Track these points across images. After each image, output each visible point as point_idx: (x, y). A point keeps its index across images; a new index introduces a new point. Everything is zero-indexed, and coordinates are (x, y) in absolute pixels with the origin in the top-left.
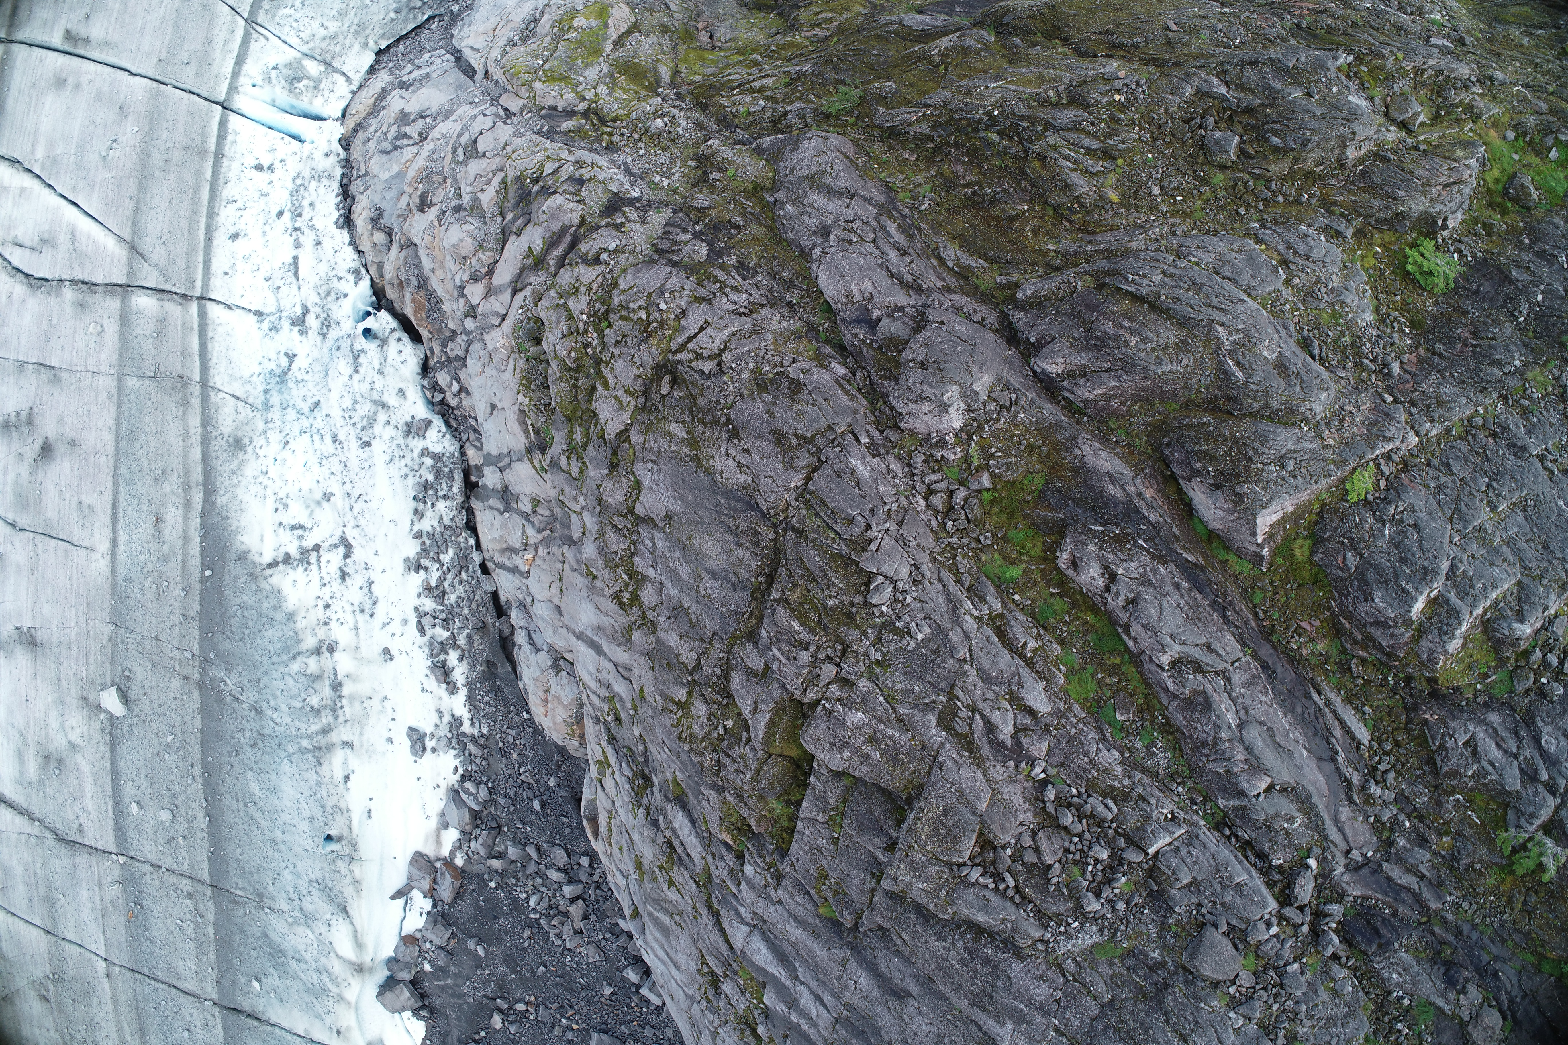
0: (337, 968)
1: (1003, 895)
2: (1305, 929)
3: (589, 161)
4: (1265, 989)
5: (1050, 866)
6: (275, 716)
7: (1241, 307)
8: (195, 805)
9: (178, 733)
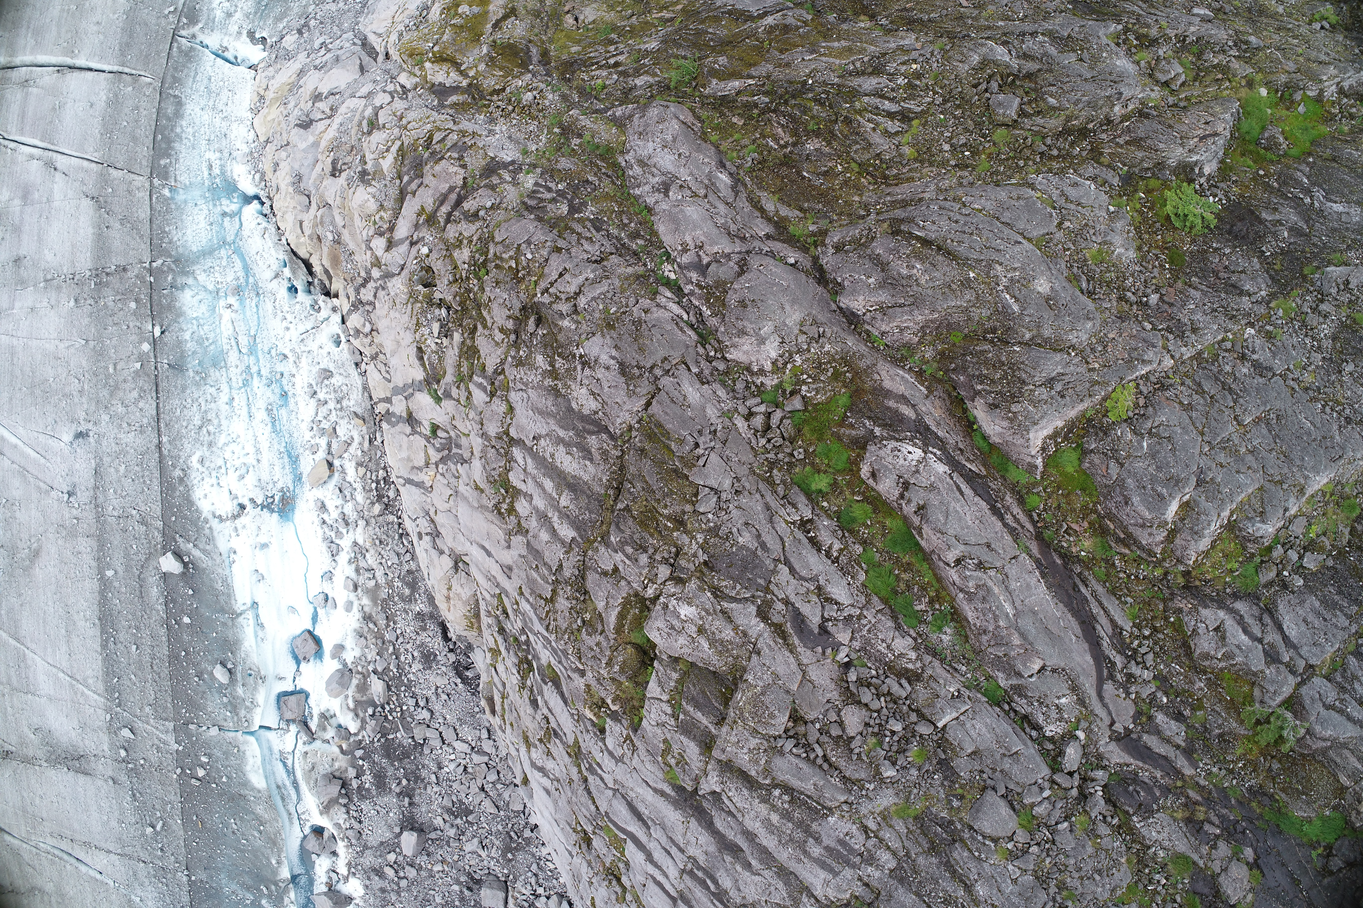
1: (814, 762)
2: (1074, 792)
3: (470, 131)
4: (1038, 844)
5: (853, 738)
7: (1017, 248)
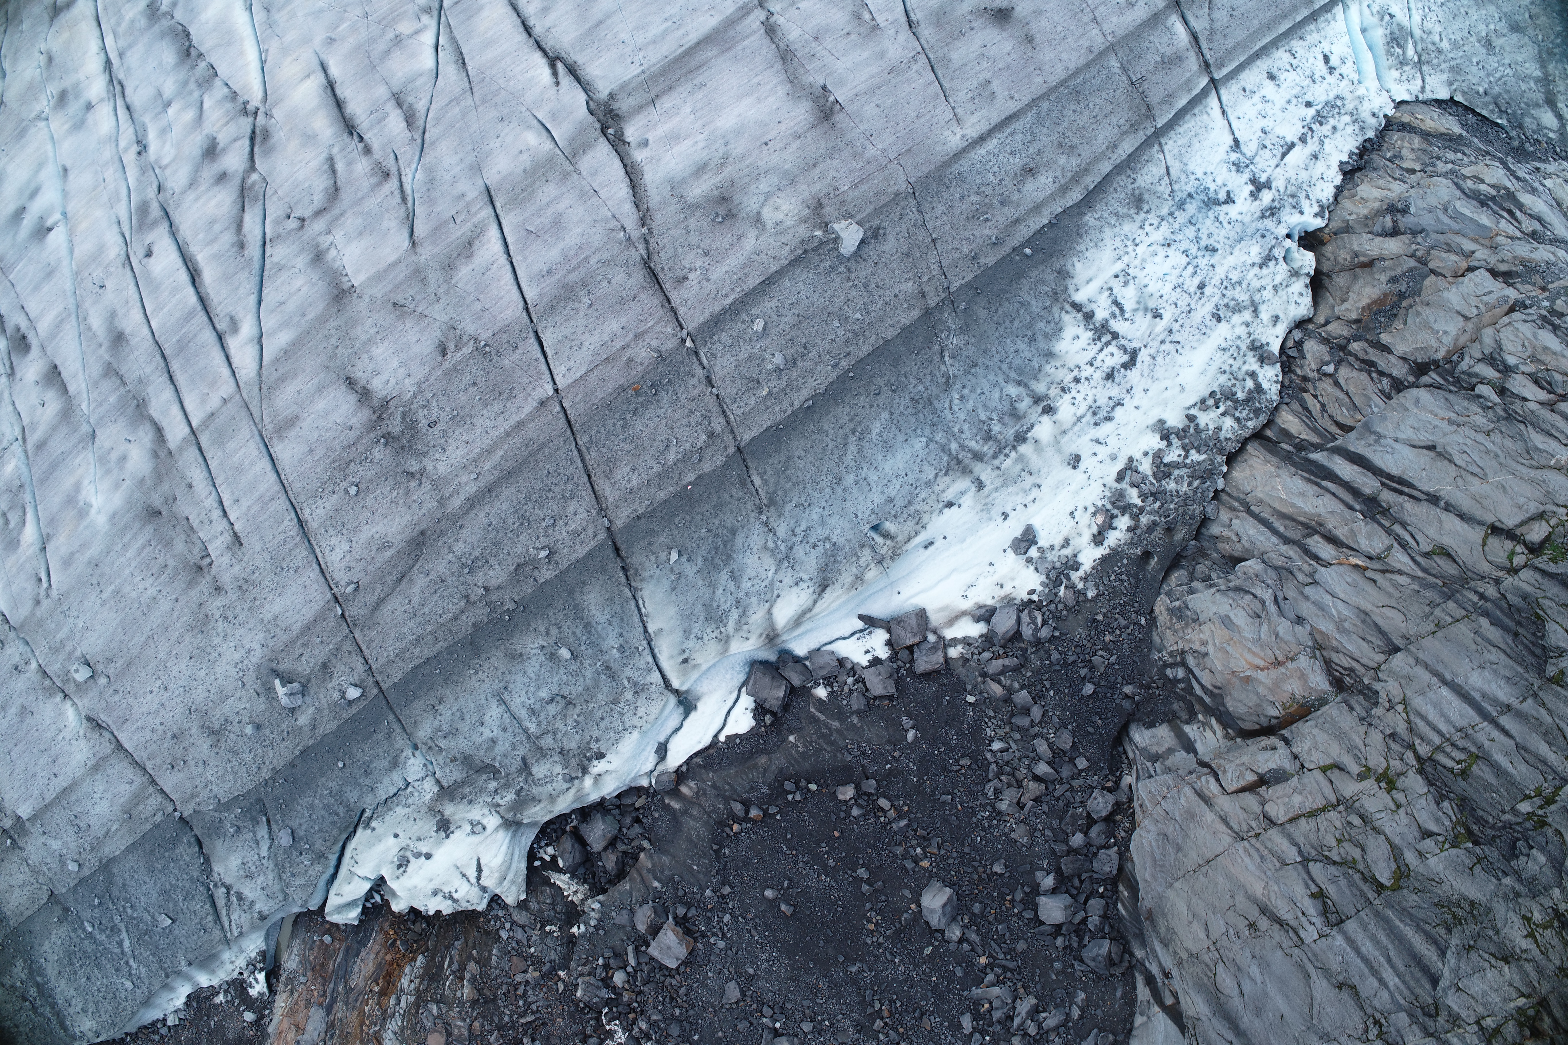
0: (757, 617)
6: (956, 401)
8: (811, 382)
9: (867, 321)
